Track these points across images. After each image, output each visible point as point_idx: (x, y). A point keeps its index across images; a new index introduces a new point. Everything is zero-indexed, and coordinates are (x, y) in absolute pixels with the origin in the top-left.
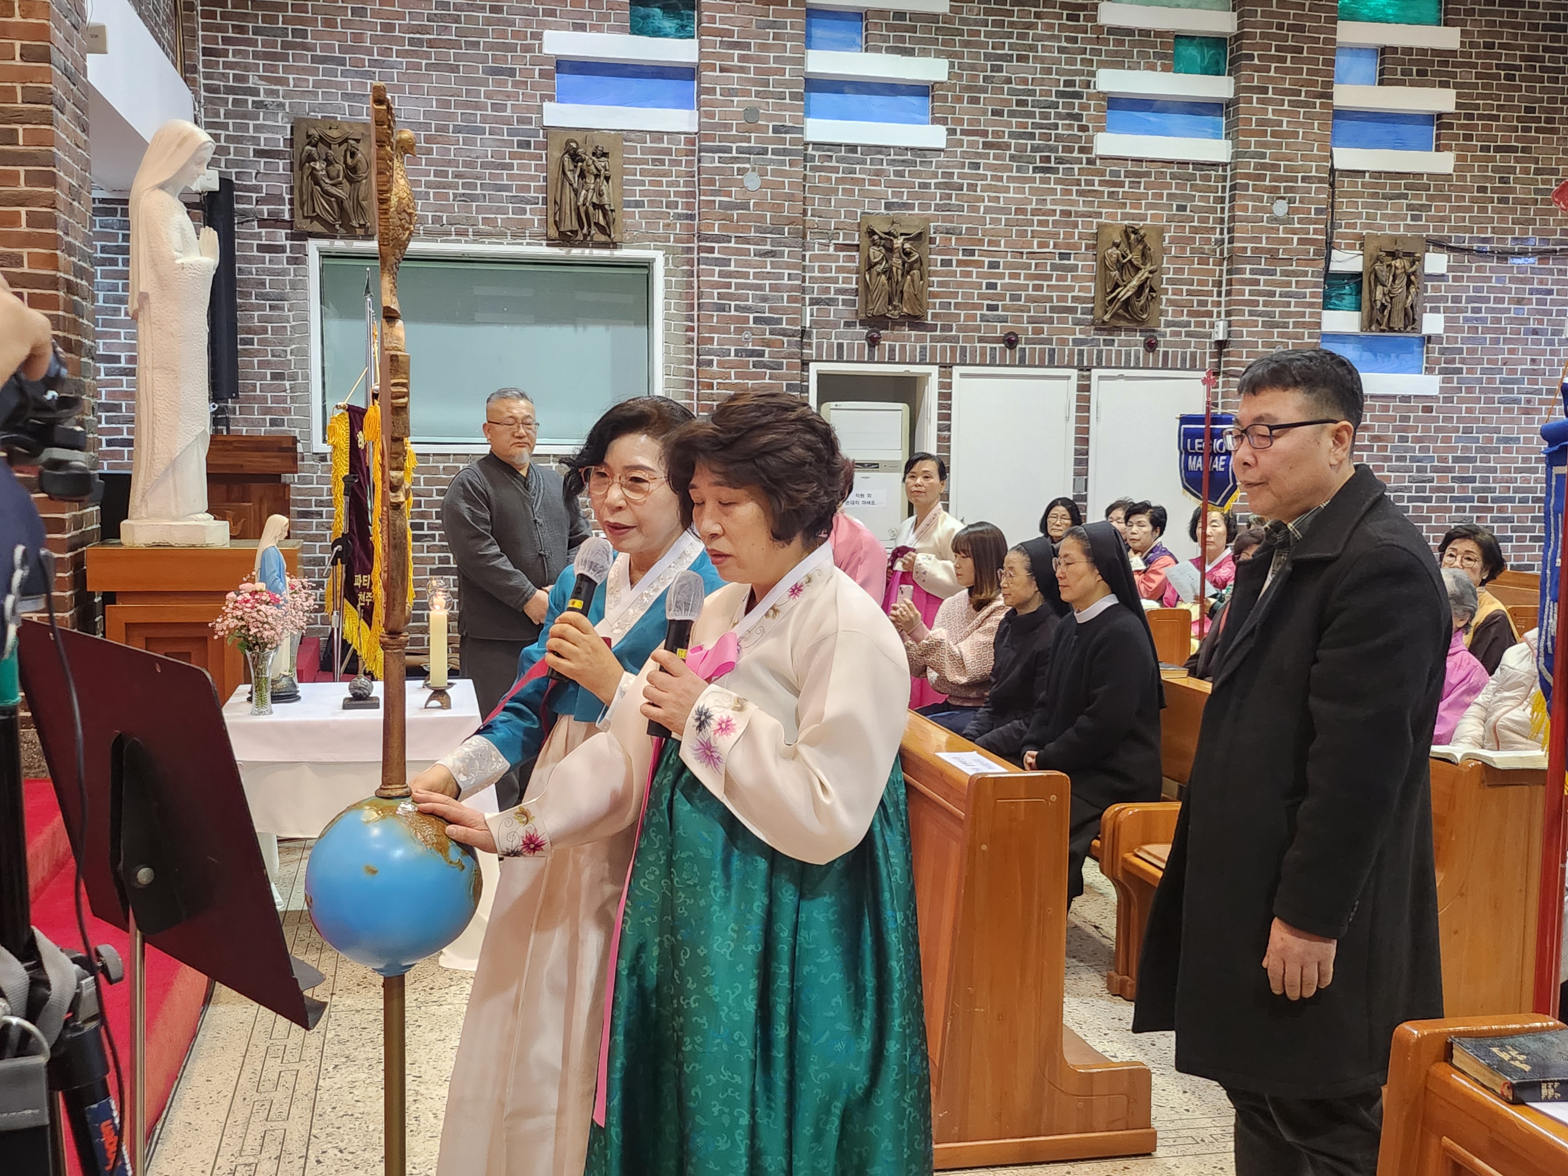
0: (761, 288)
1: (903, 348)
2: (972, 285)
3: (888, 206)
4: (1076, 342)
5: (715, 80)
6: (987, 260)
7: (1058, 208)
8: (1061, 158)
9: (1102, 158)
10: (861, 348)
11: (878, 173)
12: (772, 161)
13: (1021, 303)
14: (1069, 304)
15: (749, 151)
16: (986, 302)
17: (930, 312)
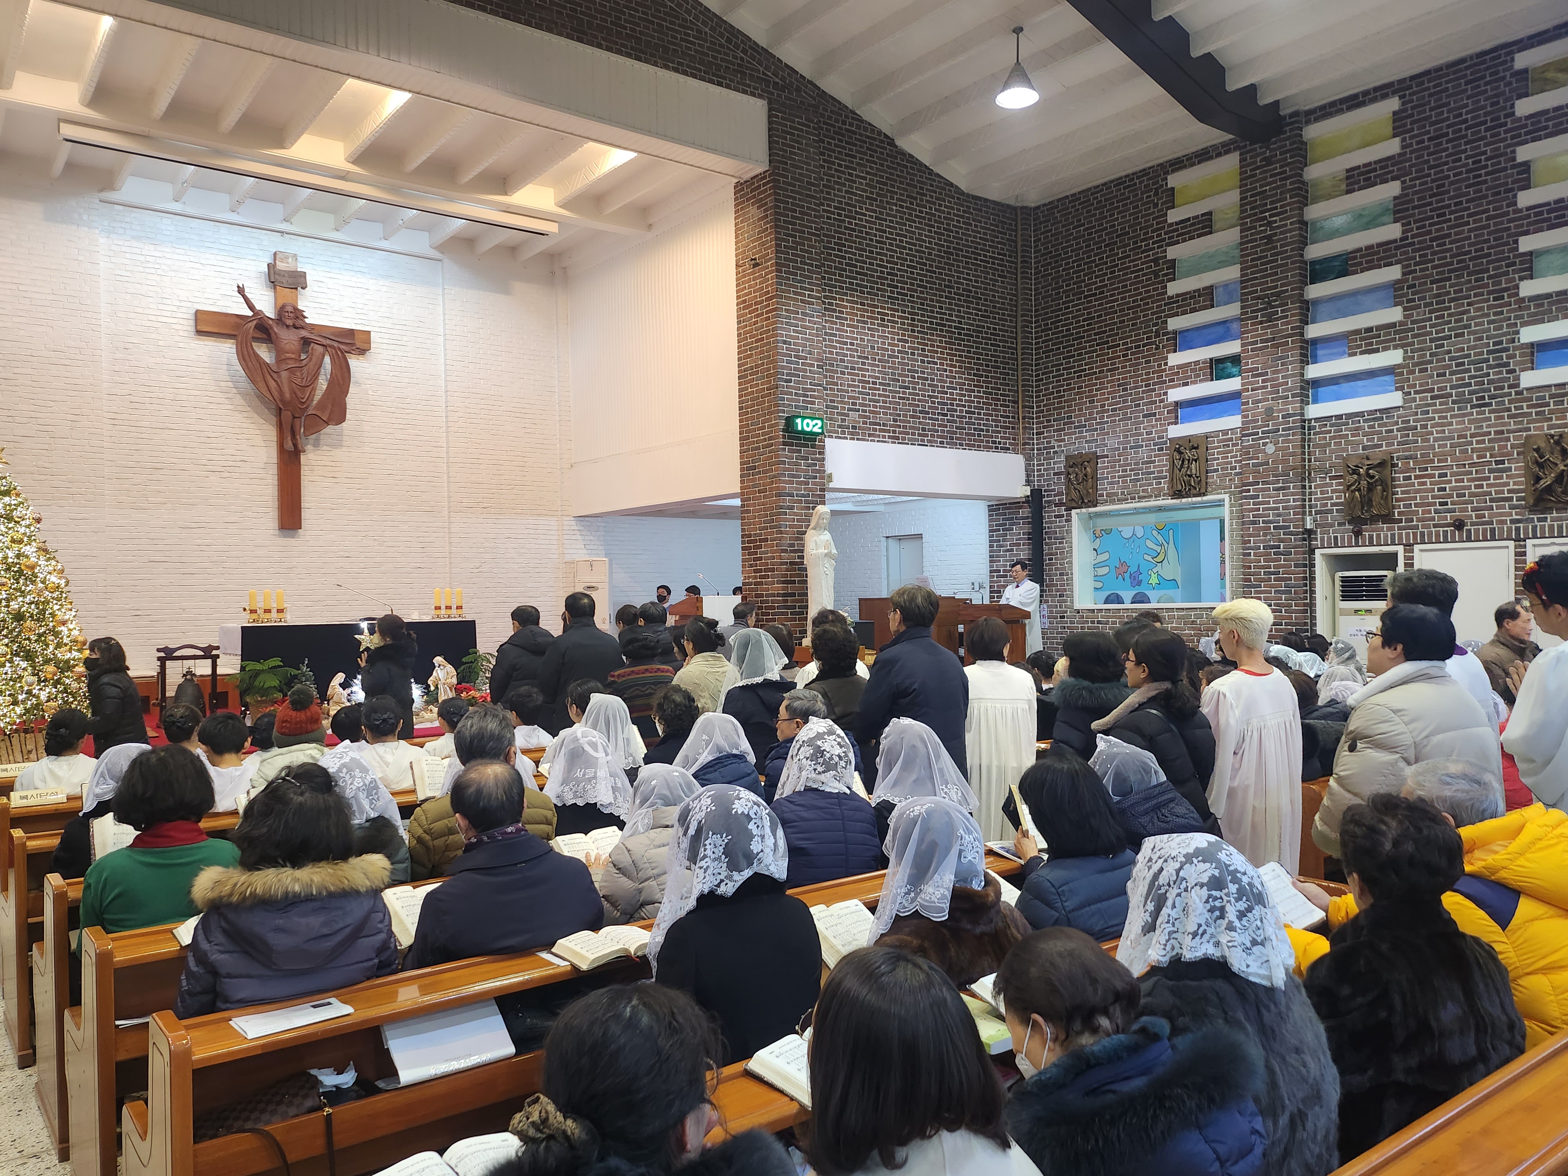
0: (1277, 509)
1: (1379, 536)
2: (1427, 490)
3: (1364, 448)
4: (1513, 521)
5: (1248, 397)
6: (1437, 473)
7: (1492, 430)
8: (1493, 395)
9: (1527, 389)
10: (1350, 539)
11: (1357, 429)
12: (1282, 435)
13: (1467, 498)
14: (1506, 495)
15: (1268, 432)
16: (1437, 501)
17: (1396, 511)
